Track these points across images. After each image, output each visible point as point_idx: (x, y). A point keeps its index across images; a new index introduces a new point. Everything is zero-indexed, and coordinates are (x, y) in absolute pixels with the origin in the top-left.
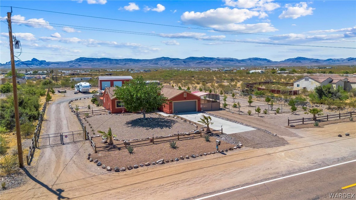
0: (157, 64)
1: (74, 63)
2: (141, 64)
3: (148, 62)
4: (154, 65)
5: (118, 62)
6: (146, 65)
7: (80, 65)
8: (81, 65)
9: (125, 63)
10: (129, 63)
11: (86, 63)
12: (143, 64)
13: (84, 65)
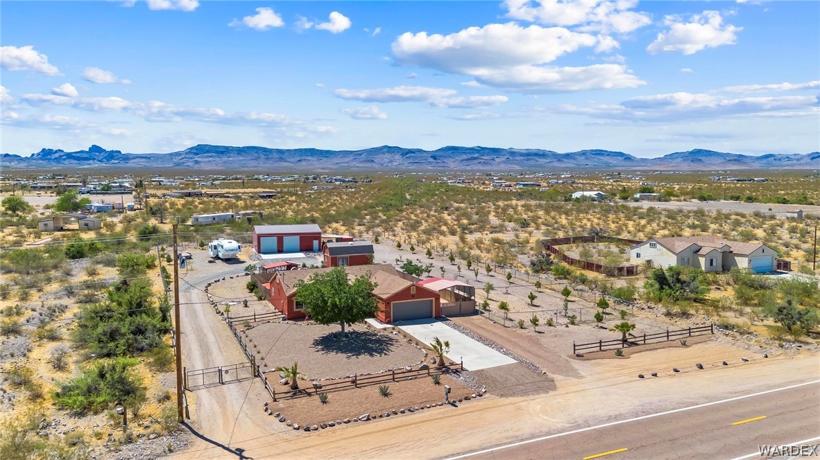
0: (373, 161)
1: (183, 156)
2: (335, 160)
3: (350, 156)
4: (365, 165)
5: (284, 157)
6: (347, 162)
7: (197, 162)
8: (200, 162)
9: (298, 159)
10: (309, 158)
11: (211, 157)
12: (339, 160)
13: (207, 163)
